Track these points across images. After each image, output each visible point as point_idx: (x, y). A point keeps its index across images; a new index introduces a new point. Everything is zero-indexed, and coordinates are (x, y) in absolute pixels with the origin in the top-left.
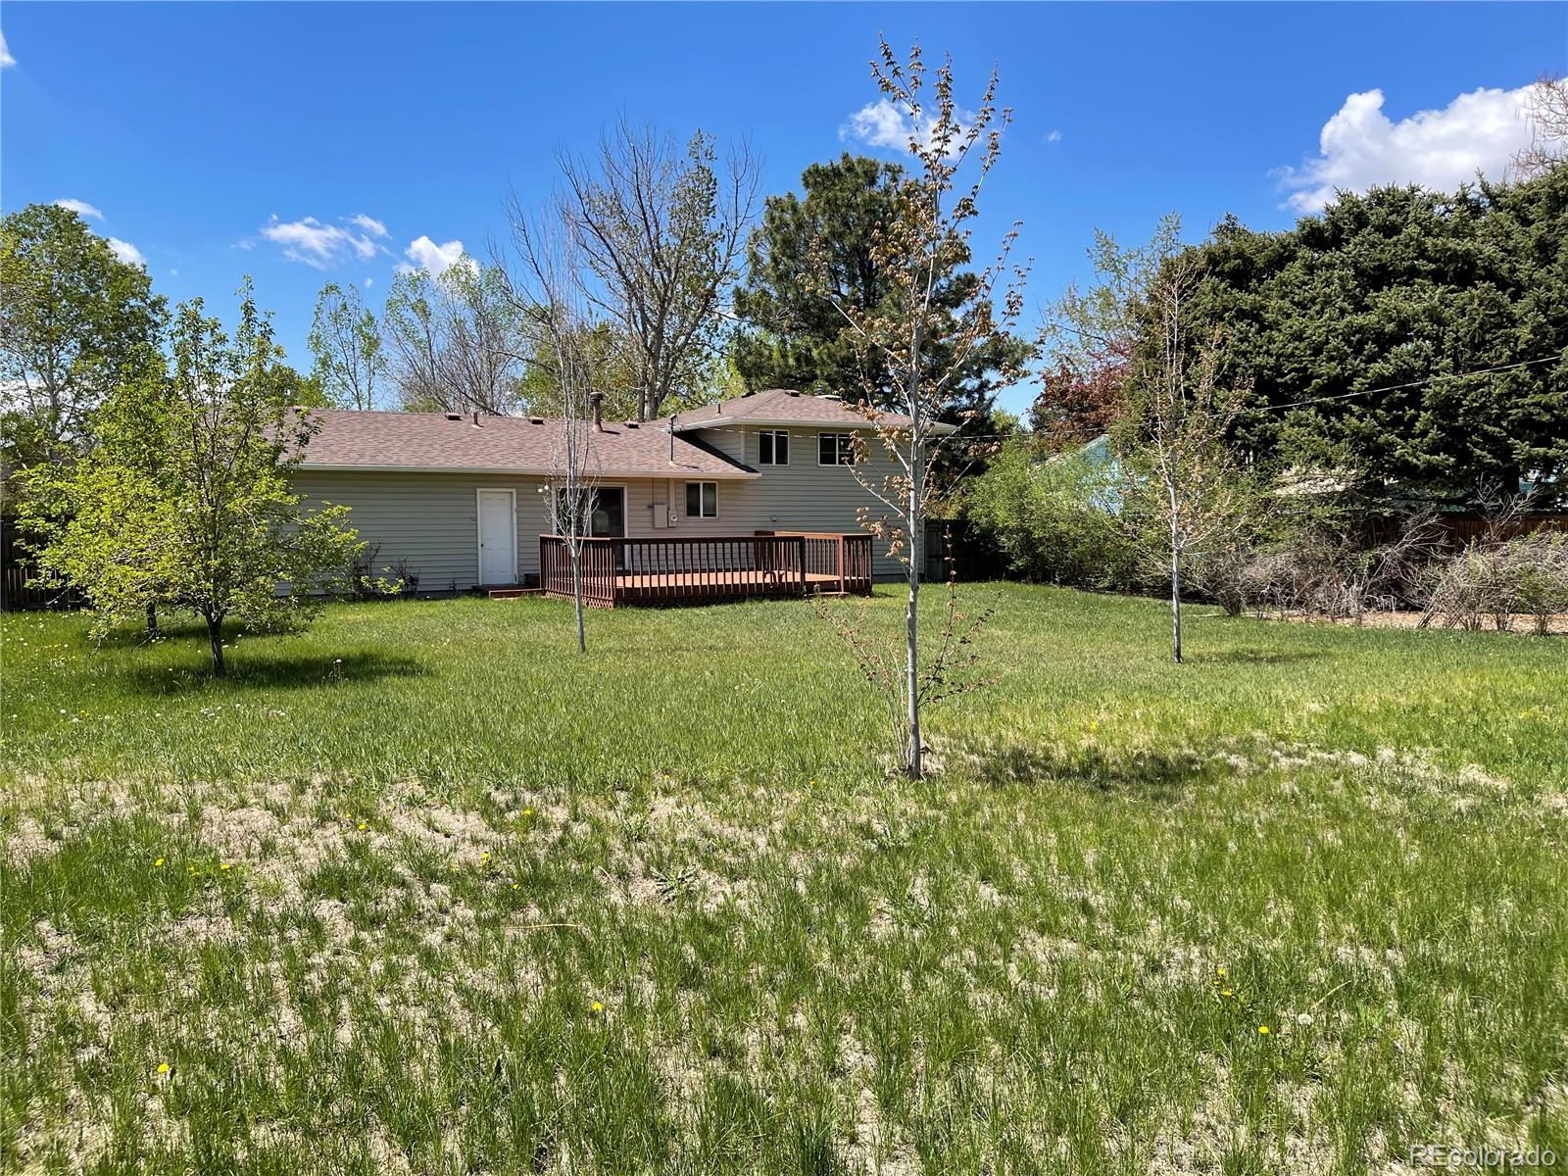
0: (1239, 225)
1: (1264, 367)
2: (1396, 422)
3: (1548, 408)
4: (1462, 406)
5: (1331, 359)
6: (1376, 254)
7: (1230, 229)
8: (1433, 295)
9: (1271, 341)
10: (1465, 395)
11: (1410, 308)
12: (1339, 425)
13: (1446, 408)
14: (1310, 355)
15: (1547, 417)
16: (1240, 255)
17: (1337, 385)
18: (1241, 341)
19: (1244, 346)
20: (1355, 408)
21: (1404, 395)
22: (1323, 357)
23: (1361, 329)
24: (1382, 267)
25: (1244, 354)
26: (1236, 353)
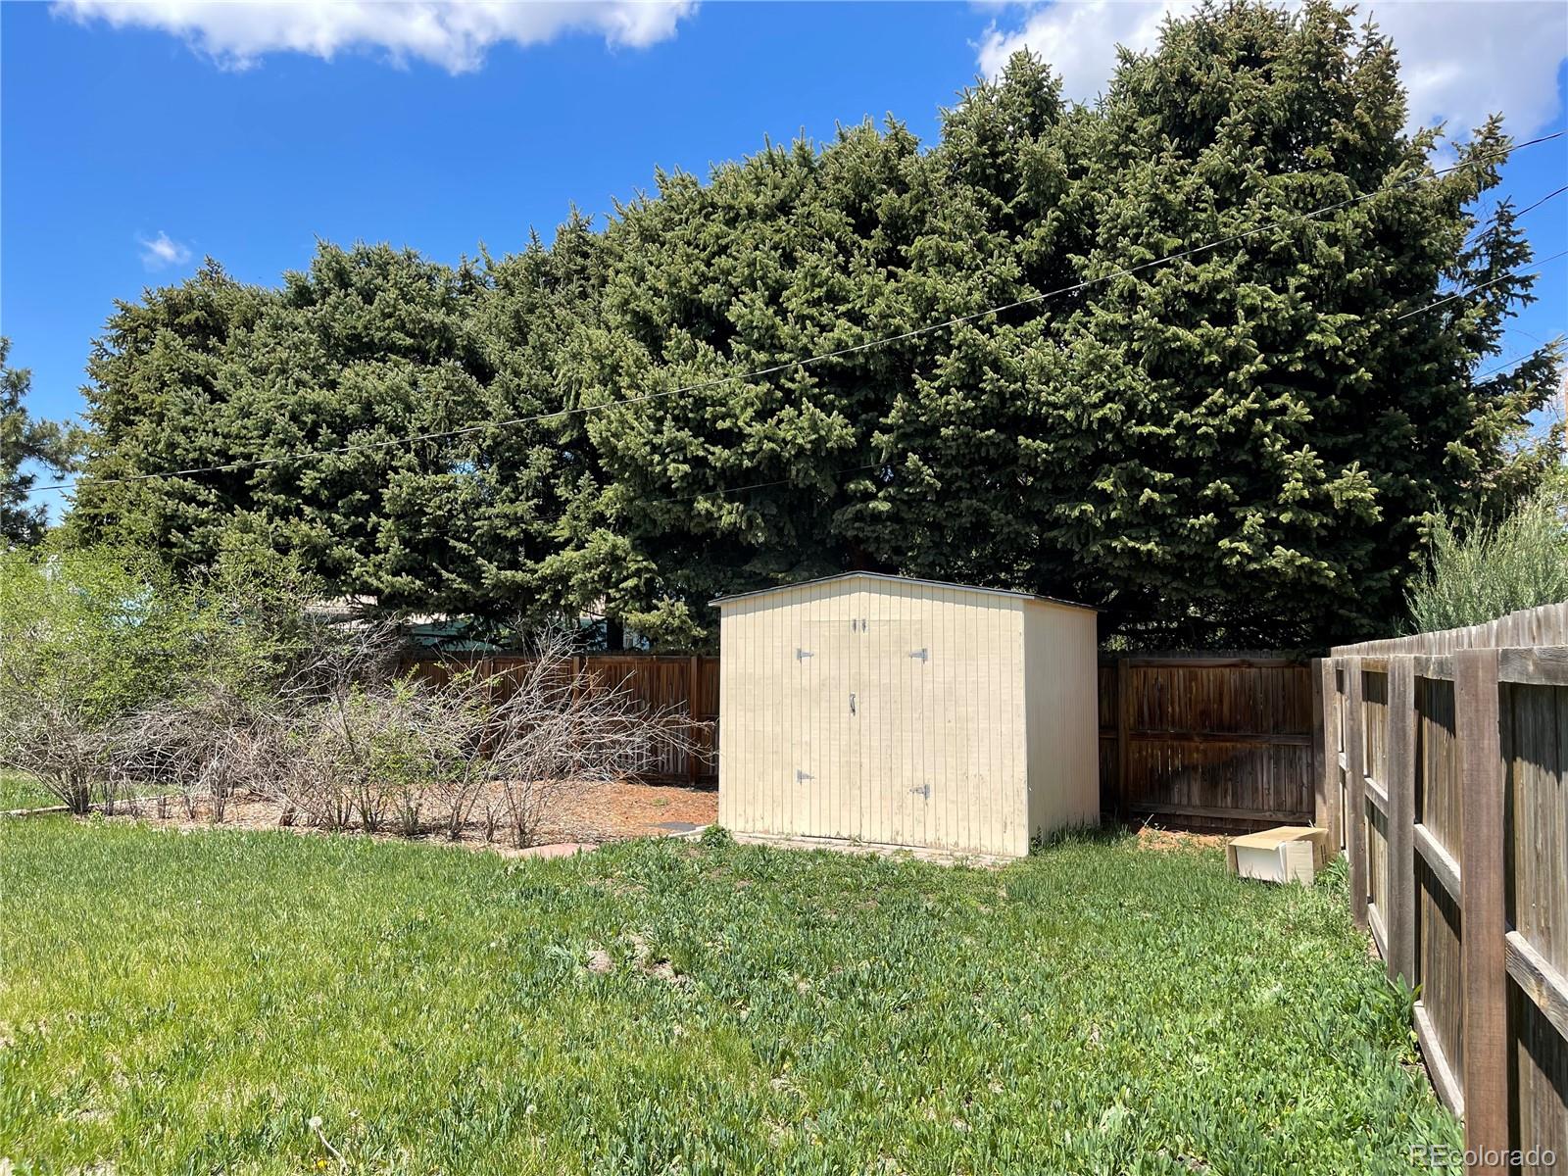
0: (226, 274)
1: (209, 451)
2: (356, 531)
3: (516, 521)
4: (425, 514)
5: (282, 443)
6: (351, 320)
7: (212, 276)
8: (399, 373)
9: (218, 413)
10: (429, 500)
11: (372, 385)
12: (287, 532)
13: (410, 514)
14: (259, 437)
15: (513, 532)
16: (208, 307)
17: (286, 480)
18: (186, 413)
19: (187, 421)
20: (307, 510)
21: (365, 497)
22: (270, 440)
23: (316, 409)
24: (357, 337)
25: (185, 430)
26: (175, 429)
